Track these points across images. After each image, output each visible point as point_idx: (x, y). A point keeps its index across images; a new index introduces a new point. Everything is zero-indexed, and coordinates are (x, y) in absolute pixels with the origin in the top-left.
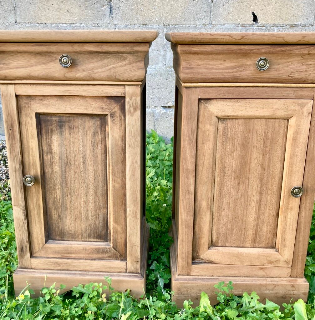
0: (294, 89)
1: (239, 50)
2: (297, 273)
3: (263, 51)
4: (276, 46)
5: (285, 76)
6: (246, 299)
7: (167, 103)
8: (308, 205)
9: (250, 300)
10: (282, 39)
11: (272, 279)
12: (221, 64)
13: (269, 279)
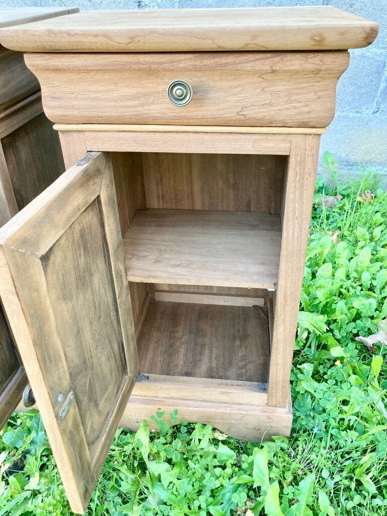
0: (254, 137)
1: (136, 63)
3: (182, 65)
5: (231, 114)
9: (201, 437)
10: (210, 41)
11: (240, 406)
12: (112, 90)
13: (235, 406)
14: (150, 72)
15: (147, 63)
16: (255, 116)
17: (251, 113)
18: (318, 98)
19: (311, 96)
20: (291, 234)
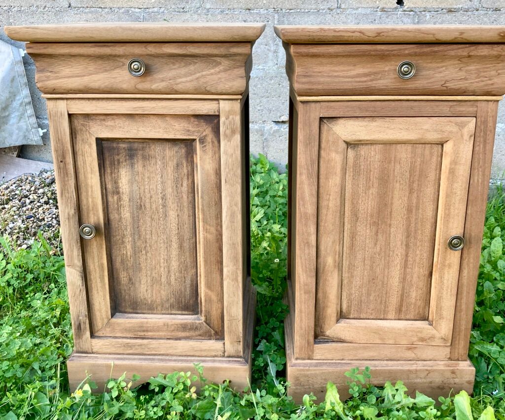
0: (451, 103)
1: (374, 51)
2: (458, 354)
3: (407, 52)
4: (424, 46)
5: (437, 86)
6: (389, 391)
7: (280, 117)
8: (472, 261)
9: (394, 392)
10: (432, 36)
11: (425, 362)
12: (350, 70)
13: (420, 362)
14: (383, 57)
15: (383, 50)
16: (454, 87)
17: (451, 85)
18: (499, 74)
19: (493, 73)
20: (476, 181)
